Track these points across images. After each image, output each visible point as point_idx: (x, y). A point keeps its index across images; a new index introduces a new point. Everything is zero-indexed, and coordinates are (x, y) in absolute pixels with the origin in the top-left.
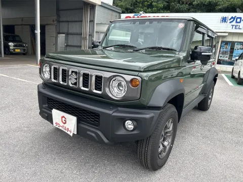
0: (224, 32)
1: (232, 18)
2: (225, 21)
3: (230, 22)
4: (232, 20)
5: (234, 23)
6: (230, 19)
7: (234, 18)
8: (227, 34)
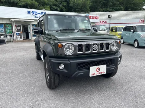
0: (31, 19)
1: (33, 12)
2: (30, 13)
3: (32, 14)
4: (33, 13)
5: (34, 15)
6: (32, 13)
7: (34, 12)
8: (34, 20)
